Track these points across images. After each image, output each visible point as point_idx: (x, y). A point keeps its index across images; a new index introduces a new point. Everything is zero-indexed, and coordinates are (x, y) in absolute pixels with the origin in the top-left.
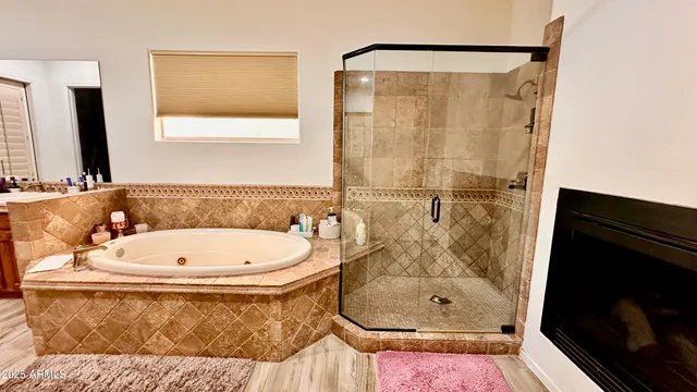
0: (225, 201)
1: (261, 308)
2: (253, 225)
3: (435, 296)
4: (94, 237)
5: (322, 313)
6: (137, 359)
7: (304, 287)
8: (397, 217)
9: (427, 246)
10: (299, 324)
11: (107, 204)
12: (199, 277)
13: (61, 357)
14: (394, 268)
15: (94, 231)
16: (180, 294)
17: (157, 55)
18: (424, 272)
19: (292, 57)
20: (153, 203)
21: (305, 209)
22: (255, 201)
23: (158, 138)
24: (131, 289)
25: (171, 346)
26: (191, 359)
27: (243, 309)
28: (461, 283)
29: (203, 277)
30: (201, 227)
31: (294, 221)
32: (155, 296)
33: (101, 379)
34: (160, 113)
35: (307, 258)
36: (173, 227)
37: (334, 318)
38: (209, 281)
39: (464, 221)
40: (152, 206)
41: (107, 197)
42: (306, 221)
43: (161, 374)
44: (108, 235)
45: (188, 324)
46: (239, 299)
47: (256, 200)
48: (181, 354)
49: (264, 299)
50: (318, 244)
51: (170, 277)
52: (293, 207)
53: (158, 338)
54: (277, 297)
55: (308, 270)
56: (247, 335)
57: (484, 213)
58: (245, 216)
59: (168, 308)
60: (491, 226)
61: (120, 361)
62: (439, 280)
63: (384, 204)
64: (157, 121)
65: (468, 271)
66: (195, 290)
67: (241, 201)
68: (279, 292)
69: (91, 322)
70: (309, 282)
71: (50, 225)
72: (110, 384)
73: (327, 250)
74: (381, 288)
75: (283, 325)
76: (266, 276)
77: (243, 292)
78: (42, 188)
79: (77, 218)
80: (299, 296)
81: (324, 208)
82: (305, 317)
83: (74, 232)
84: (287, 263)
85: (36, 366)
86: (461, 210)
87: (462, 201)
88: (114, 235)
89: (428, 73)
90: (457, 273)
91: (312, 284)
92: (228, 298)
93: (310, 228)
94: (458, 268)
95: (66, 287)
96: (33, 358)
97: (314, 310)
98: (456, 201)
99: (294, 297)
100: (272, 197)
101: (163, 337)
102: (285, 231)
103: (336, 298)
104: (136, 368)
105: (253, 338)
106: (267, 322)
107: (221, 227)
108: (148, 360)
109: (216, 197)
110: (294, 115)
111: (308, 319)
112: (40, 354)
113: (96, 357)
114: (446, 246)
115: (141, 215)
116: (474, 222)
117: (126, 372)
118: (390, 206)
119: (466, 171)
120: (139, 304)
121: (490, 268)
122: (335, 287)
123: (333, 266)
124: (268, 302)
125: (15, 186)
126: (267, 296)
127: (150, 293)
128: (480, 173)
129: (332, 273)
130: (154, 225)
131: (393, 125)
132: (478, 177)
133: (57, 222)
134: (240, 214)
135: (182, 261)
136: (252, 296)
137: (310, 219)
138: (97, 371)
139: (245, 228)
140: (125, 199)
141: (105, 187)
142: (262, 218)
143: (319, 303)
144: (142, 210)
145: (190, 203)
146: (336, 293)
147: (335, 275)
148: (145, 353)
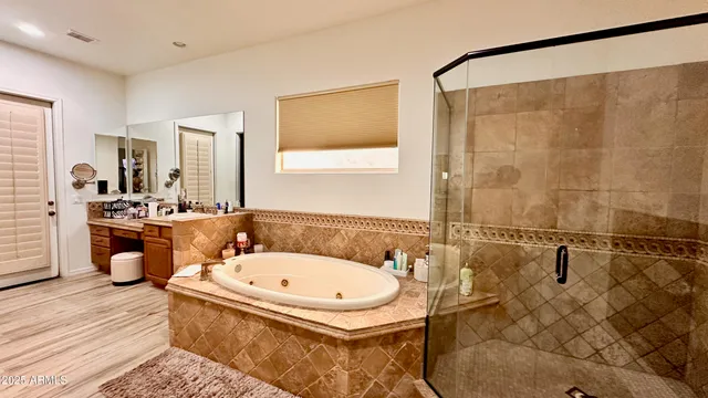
0: (325, 229)
1: (329, 351)
2: (348, 258)
3: (575, 389)
4: (224, 252)
5: (400, 373)
6: (228, 371)
7: (378, 337)
8: (517, 265)
9: (566, 311)
10: (370, 379)
11: (238, 225)
12: (280, 304)
13: (182, 351)
14: (512, 332)
15: (226, 247)
16: (261, 317)
17: (281, 100)
18: (561, 347)
19: (394, 84)
20: (270, 226)
21: (401, 243)
22: (352, 232)
23: (278, 170)
24: (228, 304)
25: (252, 367)
26: (266, 385)
27: (312, 347)
28: (628, 377)
29: (283, 305)
30: (305, 253)
31: (389, 256)
32: (244, 315)
33: (197, 382)
34: (281, 150)
35: (389, 302)
36: (283, 250)
37: (416, 382)
38: (285, 310)
39: (633, 283)
40: (269, 229)
41: (237, 220)
42: (401, 257)
43: (238, 393)
44: (233, 251)
45: (266, 350)
46: (309, 336)
47: (353, 230)
48: (259, 378)
49: (332, 341)
50: (409, 285)
51: (258, 299)
52: (388, 240)
53: (244, 355)
54: (345, 343)
55: (386, 317)
56: (314, 377)
57: (674, 275)
58: (341, 246)
59: (252, 329)
60: (689, 298)
61: (216, 368)
62: (588, 364)
63: (498, 246)
64: (278, 155)
65: (642, 362)
66: (272, 317)
67: (339, 230)
68: (347, 337)
69: (202, 327)
70: (383, 332)
71: (195, 240)
72: (200, 389)
73: (417, 295)
74: (491, 356)
75: (351, 376)
76: (340, 315)
77: (312, 329)
78: (202, 210)
79: (214, 237)
80: (370, 346)
81: (422, 245)
82: (378, 373)
83: (212, 247)
84: (367, 304)
85: (165, 355)
86: (626, 266)
87: (629, 253)
88: (238, 253)
89: (565, 79)
90: (621, 362)
91: (388, 334)
92: (299, 332)
93: (405, 265)
94: (622, 353)
95: (189, 293)
96: (167, 346)
97: (389, 366)
98: (617, 252)
99: (365, 347)
100: (368, 229)
101: (247, 356)
102: (379, 265)
103: (421, 358)
104: (223, 380)
105: (320, 382)
106: (334, 368)
107: (320, 254)
108: (233, 375)
109: (318, 225)
110: (393, 143)
111: (382, 378)
112: (172, 345)
113: (201, 359)
114: (600, 316)
115: (261, 236)
116: (653, 288)
117: (216, 381)
118: (508, 250)
119: (637, 209)
120: (232, 320)
121: (689, 365)
122: (418, 343)
123: (416, 317)
124: (336, 346)
125: (190, 208)
126: (335, 339)
127: (240, 311)
128: (663, 214)
129: (414, 326)
130: (269, 247)
131: (512, 148)
132: (658, 219)
133: (200, 238)
134: (338, 243)
135: (285, 283)
136: (322, 335)
137: (405, 255)
138: (198, 373)
139: (342, 258)
140: (252, 222)
141: (240, 211)
142: (357, 250)
143: (396, 359)
144: (262, 233)
145: (297, 228)
146: (421, 351)
147: (419, 329)
148: (233, 366)
